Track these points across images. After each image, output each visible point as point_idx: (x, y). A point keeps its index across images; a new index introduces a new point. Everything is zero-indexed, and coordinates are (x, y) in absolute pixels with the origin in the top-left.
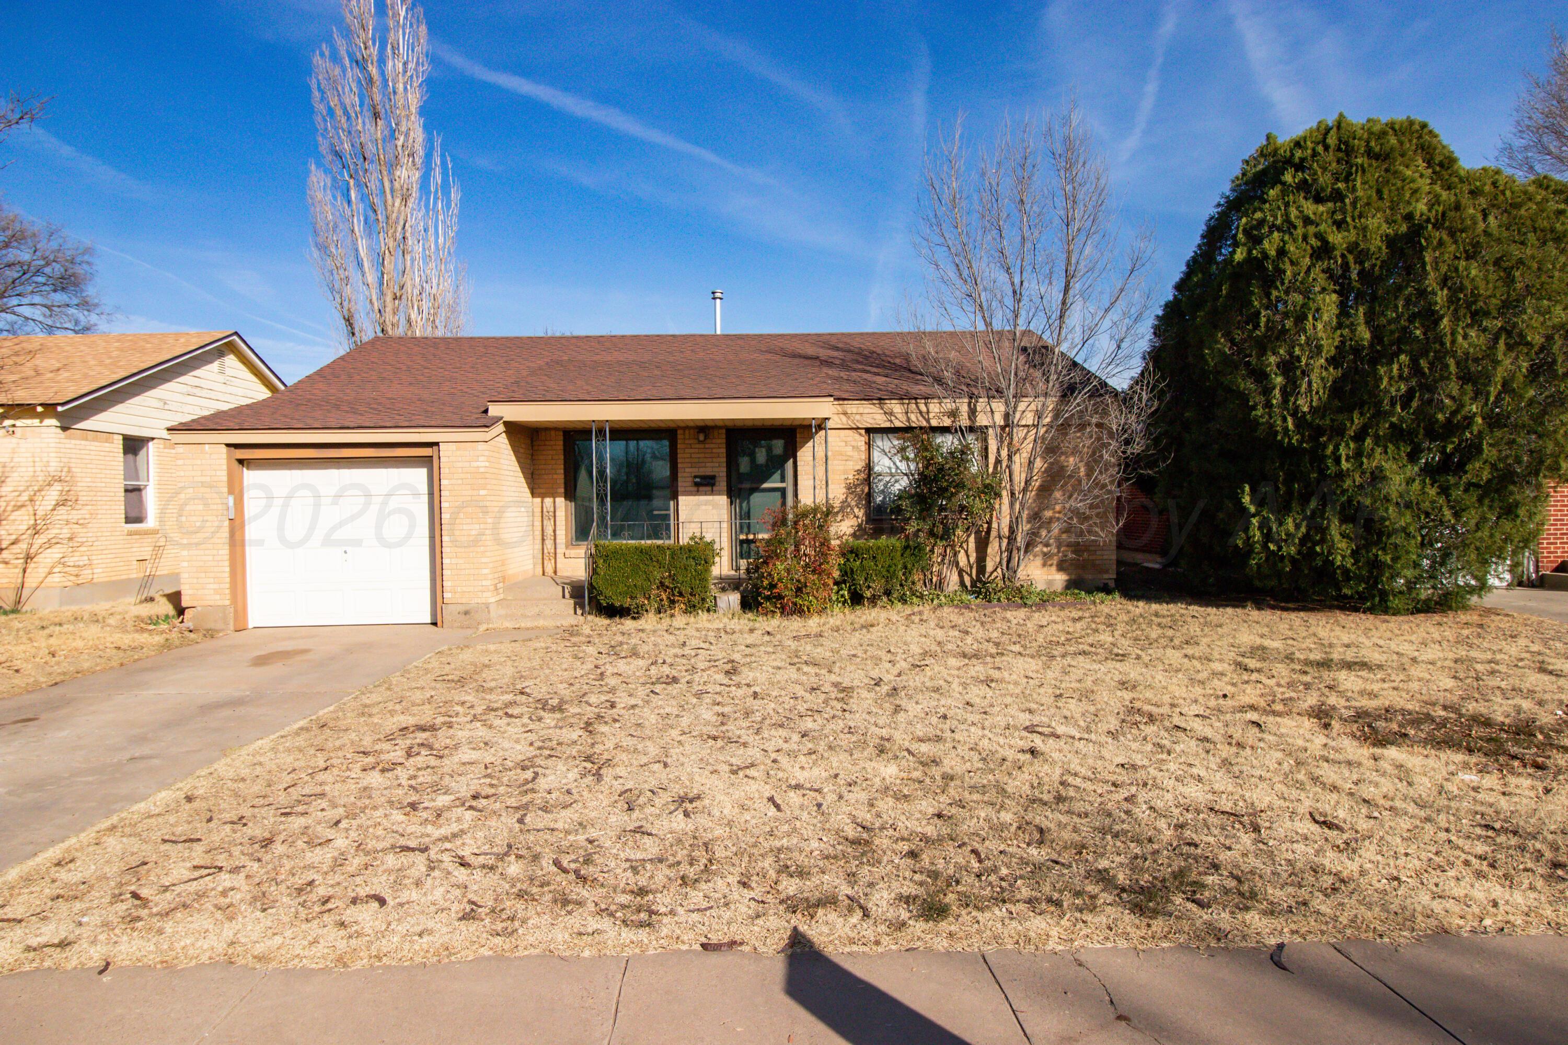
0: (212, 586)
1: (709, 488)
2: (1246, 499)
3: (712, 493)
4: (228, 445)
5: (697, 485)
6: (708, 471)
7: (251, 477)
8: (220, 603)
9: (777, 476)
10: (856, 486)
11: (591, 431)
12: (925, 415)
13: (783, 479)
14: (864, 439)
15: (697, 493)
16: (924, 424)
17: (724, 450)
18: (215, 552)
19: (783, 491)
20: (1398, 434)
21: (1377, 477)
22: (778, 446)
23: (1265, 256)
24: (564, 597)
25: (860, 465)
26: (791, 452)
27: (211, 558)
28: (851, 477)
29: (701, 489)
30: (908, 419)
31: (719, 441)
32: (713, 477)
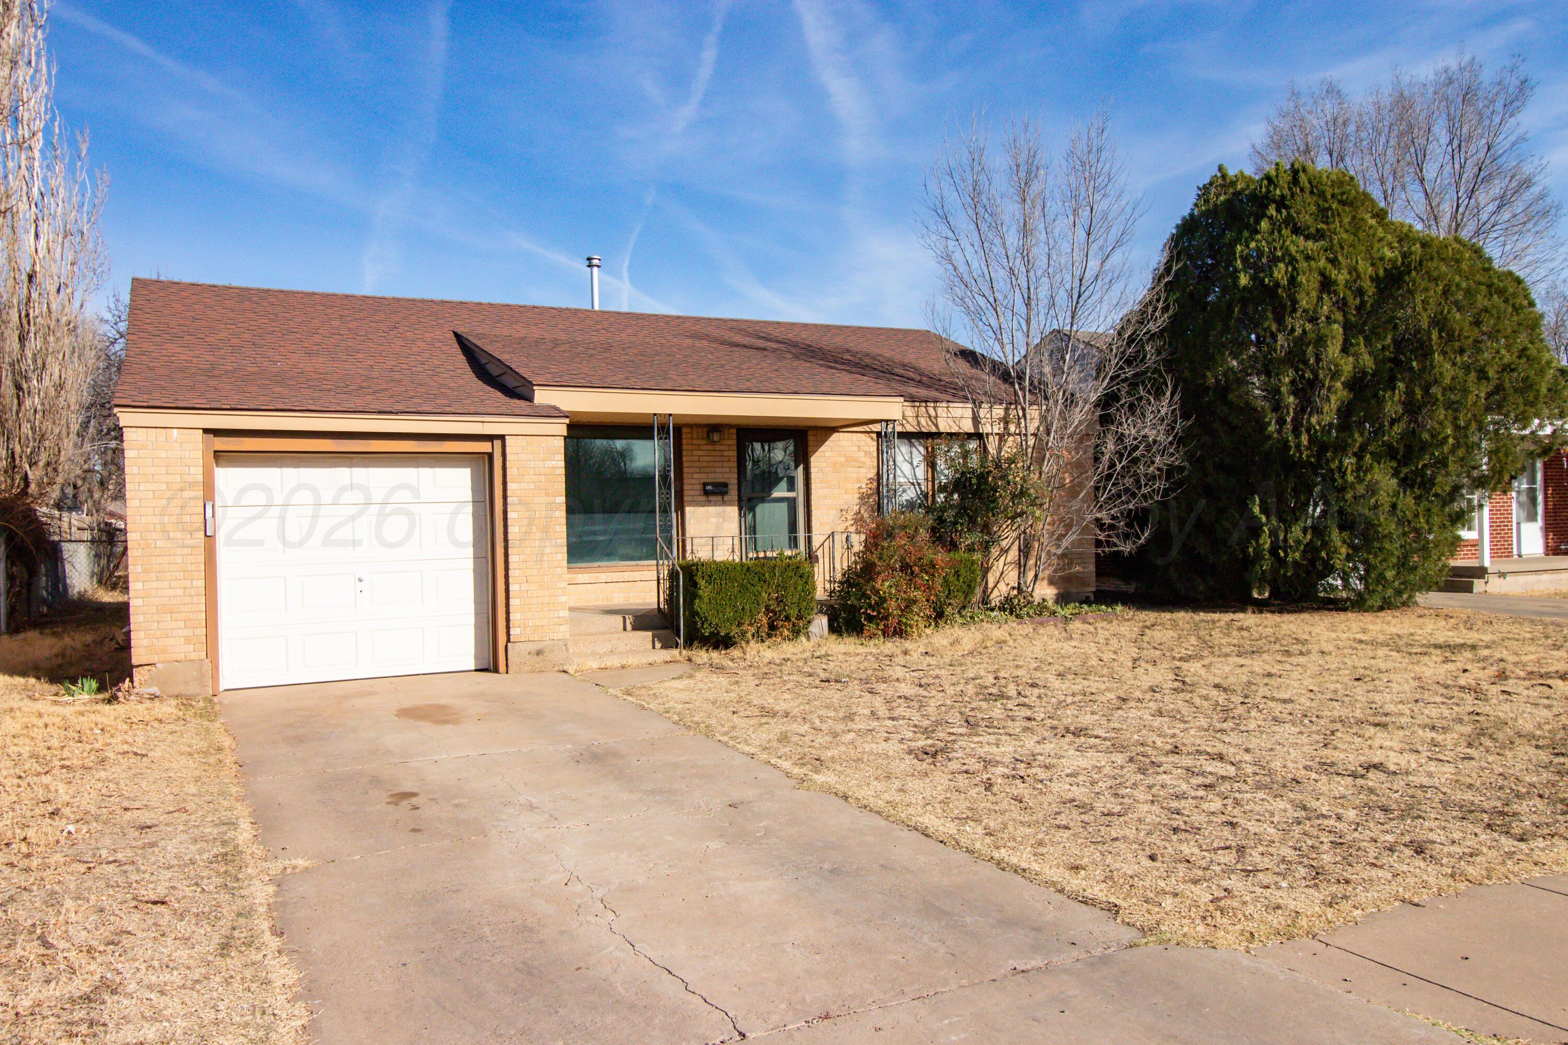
0: (181, 633)
1: (719, 498)
2: (1256, 510)
3: (724, 503)
4: (206, 431)
5: (706, 493)
6: (718, 478)
7: (225, 477)
8: (194, 656)
9: (784, 484)
10: (869, 496)
12: (934, 420)
13: (791, 486)
14: (870, 444)
15: (709, 503)
16: (934, 430)
17: (735, 453)
18: (187, 584)
19: (792, 503)
20: (1391, 452)
21: (1372, 490)
22: (780, 453)
23: (1277, 285)
24: (625, 629)
25: (872, 474)
26: (802, 457)
27: (180, 592)
28: (864, 486)
29: (711, 498)
30: (919, 423)
31: (729, 442)
32: (725, 485)
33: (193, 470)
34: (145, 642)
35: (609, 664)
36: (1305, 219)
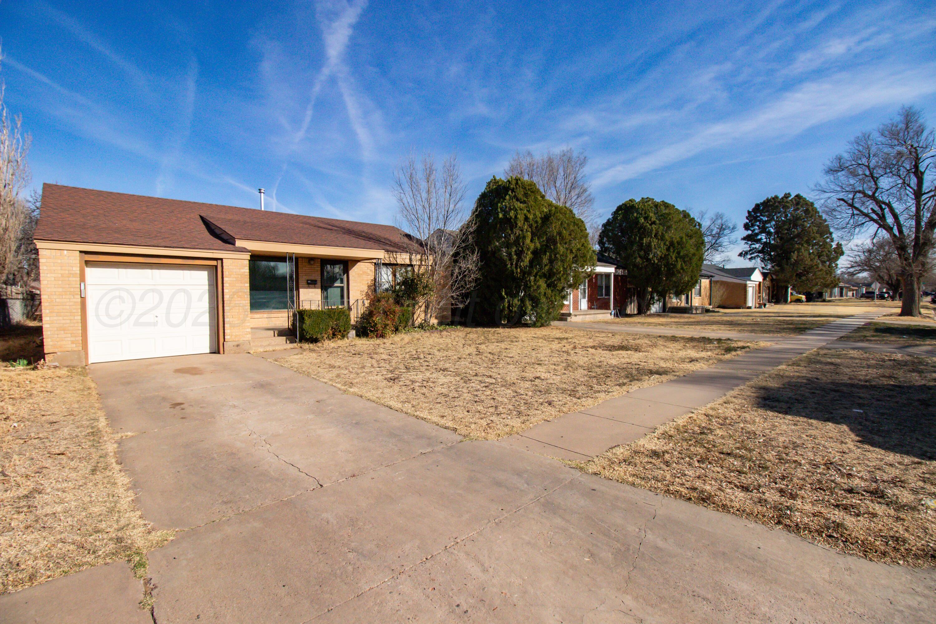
0: (69, 339)
1: (313, 286)
2: (503, 294)
3: (315, 288)
4: (81, 252)
5: (308, 284)
6: (313, 278)
7: (90, 272)
8: (76, 349)
9: (339, 281)
10: (371, 286)
11: (286, 258)
12: (395, 259)
13: (342, 282)
14: (372, 268)
15: (309, 288)
16: (395, 262)
17: (320, 269)
18: (72, 318)
19: (342, 288)
20: (544, 275)
21: (539, 287)
22: (337, 269)
23: (511, 218)
24: (274, 336)
25: (373, 278)
26: (346, 271)
27: (69, 321)
28: (369, 282)
29: (310, 286)
30: (390, 260)
31: (317, 265)
32: (316, 281)
33: (74, 269)
34: (51, 343)
35: (268, 350)
36: (520, 196)
